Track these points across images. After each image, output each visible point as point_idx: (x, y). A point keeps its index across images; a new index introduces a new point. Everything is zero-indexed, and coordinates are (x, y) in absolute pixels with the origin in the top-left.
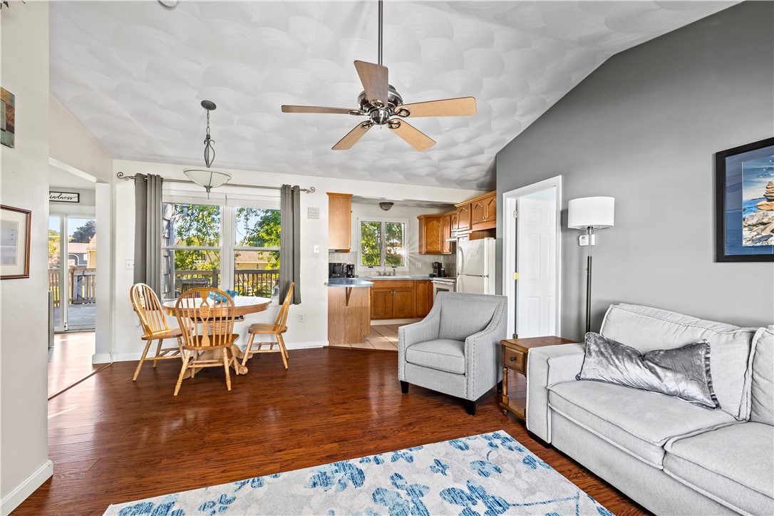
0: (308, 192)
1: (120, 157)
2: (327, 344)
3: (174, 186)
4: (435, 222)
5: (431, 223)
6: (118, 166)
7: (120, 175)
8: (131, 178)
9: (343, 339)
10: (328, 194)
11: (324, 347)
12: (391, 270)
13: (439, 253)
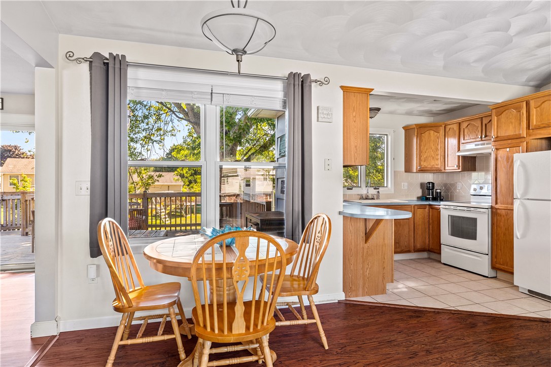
0: (321, 84)
1: (69, 31)
2: (342, 297)
3: (142, 73)
4: (432, 132)
5: (427, 133)
6: (66, 43)
7: (69, 56)
8: (85, 60)
9: (361, 290)
10: (342, 87)
11: (340, 302)
12: (375, 192)
13: (438, 171)
